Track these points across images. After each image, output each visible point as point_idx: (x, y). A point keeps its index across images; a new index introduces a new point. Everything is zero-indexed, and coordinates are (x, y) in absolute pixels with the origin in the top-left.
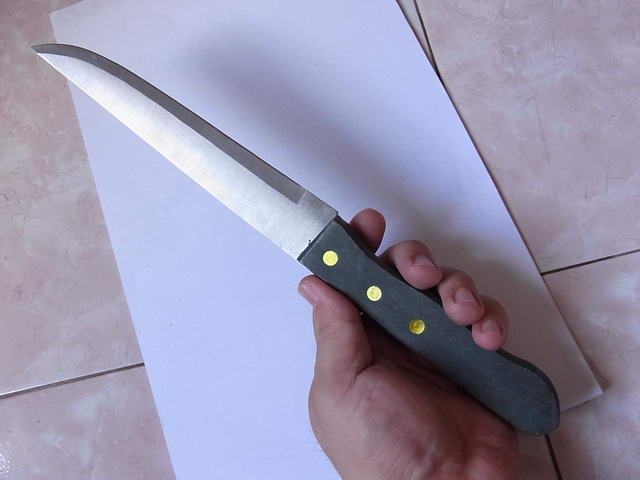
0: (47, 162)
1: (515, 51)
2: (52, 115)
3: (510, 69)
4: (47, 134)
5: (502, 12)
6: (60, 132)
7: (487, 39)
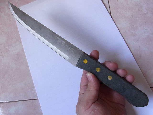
0: (10, 43)
1: (135, 26)
2: (12, 30)
3: (133, 31)
4: (11, 35)
5: (132, 16)
6: (14, 35)
7: (128, 22)
